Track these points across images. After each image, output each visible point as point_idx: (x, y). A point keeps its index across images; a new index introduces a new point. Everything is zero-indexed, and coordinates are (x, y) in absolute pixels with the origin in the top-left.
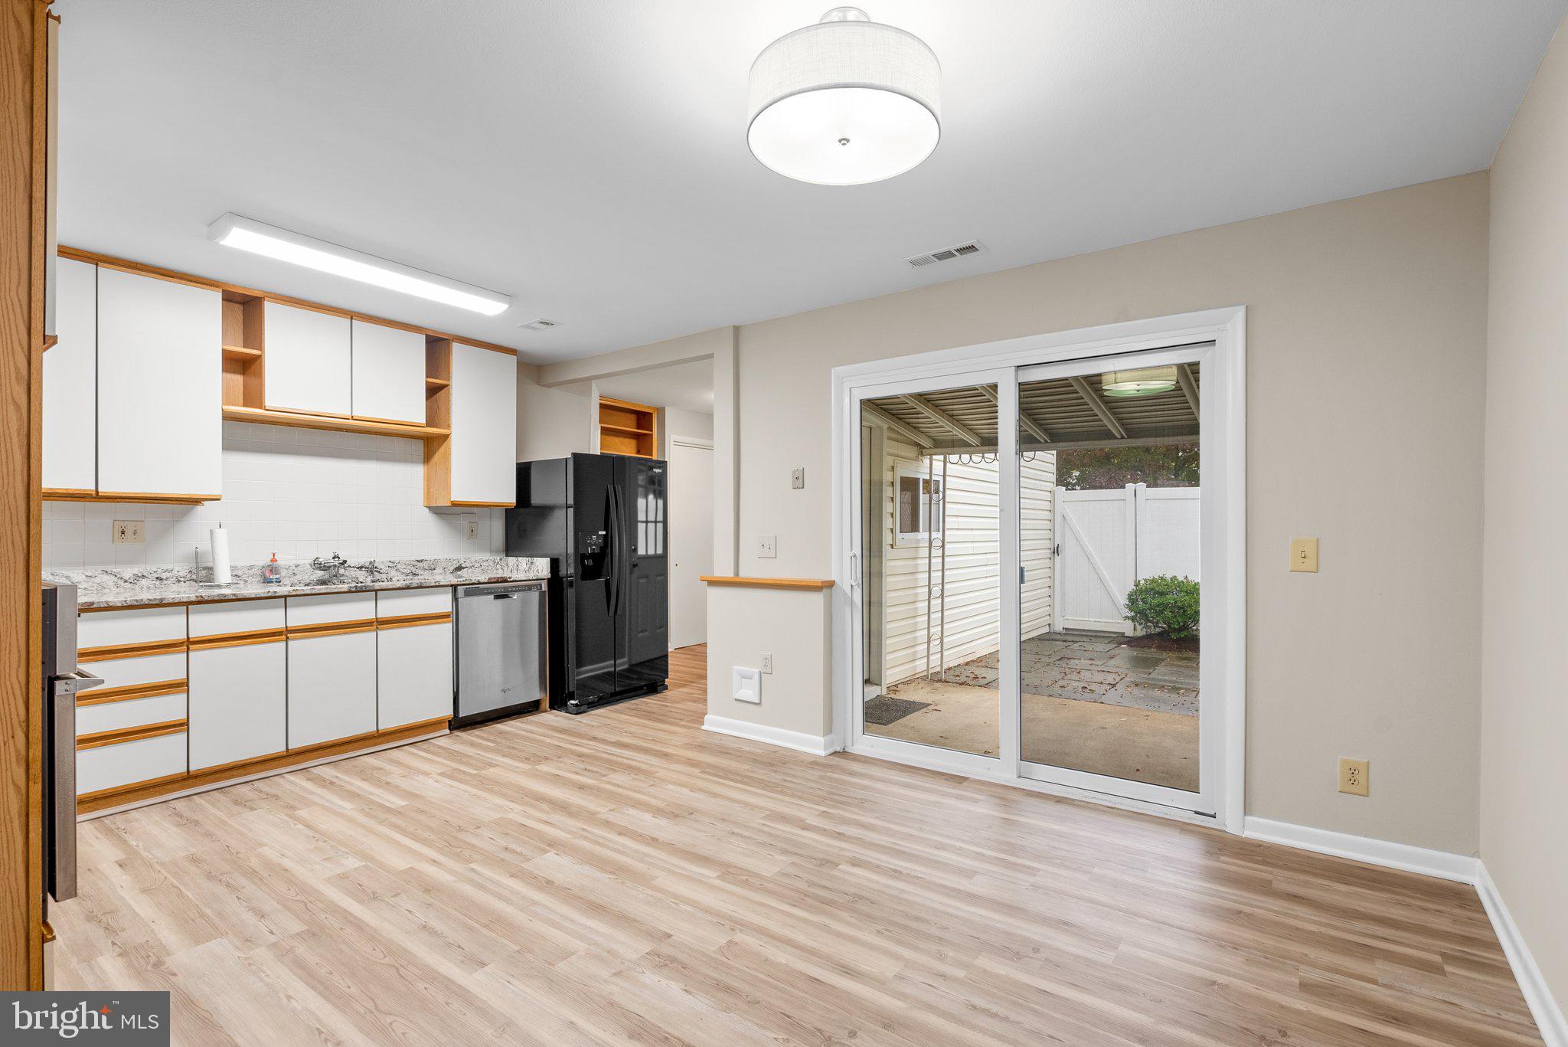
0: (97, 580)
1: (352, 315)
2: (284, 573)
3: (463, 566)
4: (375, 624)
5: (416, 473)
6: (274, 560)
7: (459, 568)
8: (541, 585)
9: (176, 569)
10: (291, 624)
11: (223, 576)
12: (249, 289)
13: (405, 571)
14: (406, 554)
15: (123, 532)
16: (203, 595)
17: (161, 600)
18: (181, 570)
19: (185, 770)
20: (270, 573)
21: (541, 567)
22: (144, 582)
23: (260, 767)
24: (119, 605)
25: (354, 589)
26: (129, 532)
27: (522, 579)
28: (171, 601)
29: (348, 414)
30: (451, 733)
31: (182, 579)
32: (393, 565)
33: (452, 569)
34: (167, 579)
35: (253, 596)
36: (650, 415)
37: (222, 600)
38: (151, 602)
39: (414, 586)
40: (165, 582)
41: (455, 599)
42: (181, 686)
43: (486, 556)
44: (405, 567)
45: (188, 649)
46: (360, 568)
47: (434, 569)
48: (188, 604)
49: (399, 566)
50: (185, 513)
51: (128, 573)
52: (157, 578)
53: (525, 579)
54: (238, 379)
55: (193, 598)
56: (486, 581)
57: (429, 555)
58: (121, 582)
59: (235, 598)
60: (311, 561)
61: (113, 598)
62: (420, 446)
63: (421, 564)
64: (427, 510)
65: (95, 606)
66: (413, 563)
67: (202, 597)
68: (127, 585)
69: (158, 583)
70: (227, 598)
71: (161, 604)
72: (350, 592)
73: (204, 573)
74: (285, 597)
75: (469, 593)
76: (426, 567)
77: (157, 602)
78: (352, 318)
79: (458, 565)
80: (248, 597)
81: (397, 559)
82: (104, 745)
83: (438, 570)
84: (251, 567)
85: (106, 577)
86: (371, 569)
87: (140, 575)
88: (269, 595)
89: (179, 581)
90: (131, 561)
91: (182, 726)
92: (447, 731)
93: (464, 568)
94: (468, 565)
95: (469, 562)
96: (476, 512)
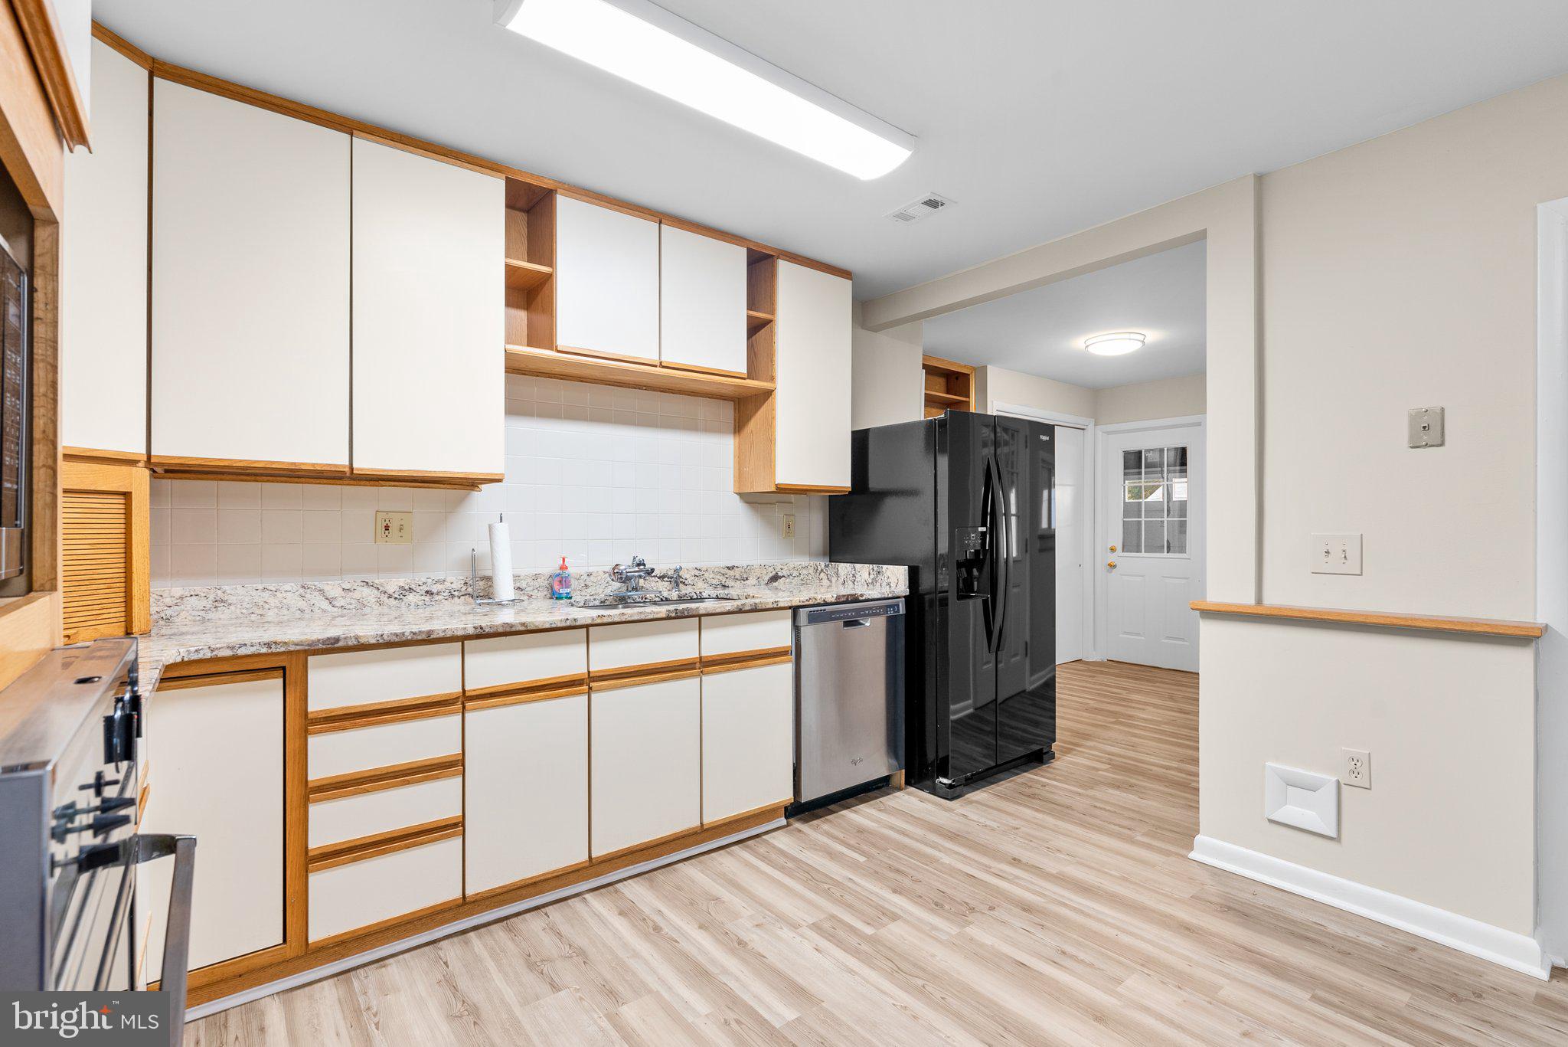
0: (357, 595)
1: (662, 217)
2: (574, 583)
3: (780, 574)
4: (698, 665)
5: (722, 448)
6: (563, 567)
7: (775, 578)
8: (898, 605)
9: (449, 579)
10: (596, 667)
11: (505, 590)
12: (538, 176)
14: (715, 558)
15: (387, 528)
16: (483, 625)
17: (429, 633)
18: (455, 580)
19: (459, 894)
20: (558, 587)
21: (895, 580)
22: (411, 598)
23: (556, 884)
24: (373, 641)
26: (393, 528)
27: (876, 597)
28: (441, 635)
29: (654, 357)
30: (788, 825)
31: (456, 593)
32: (699, 573)
33: (767, 578)
34: (438, 593)
35: (547, 626)
36: (966, 376)
37: (507, 632)
38: (415, 638)
39: (747, 608)
40: (437, 598)
41: (796, 628)
42: (453, 765)
43: (804, 561)
44: (712, 576)
45: (464, 707)
46: (665, 578)
47: (747, 579)
48: (463, 639)
49: (707, 575)
50: (461, 501)
51: (393, 585)
52: (427, 592)
53: (879, 596)
54: (522, 315)
55: (471, 631)
56: (833, 600)
57: (741, 561)
58: (384, 598)
59: (523, 628)
60: (609, 568)
61: (368, 630)
62: (727, 411)
63: (731, 573)
64: (738, 497)
65: (341, 644)
66: (723, 571)
67: (482, 628)
68: (392, 602)
69: (427, 598)
70: (514, 629)
71: (428, 640)
72: (668, 618)
73: (481, 588)
74: (587, 627)
75: (813, 619)
76: (738, 577)
77: (424, 637)
78: (660, 222)
79: (774, 573)
80: (540, 627)
81: (703, 565)
82: (354, 860)
83: (752, 581)
84: (536, 577)
85: (366, 591)
86: (675, 579)
87: (407, 587)
88: (568, 623)
89: (453, 596)
90: (394, 569)
91: (455, 827)
92: (783, 821)
93: (781, 577)
94: (785, 573)
95: (785, 568)
96: (793, 500)
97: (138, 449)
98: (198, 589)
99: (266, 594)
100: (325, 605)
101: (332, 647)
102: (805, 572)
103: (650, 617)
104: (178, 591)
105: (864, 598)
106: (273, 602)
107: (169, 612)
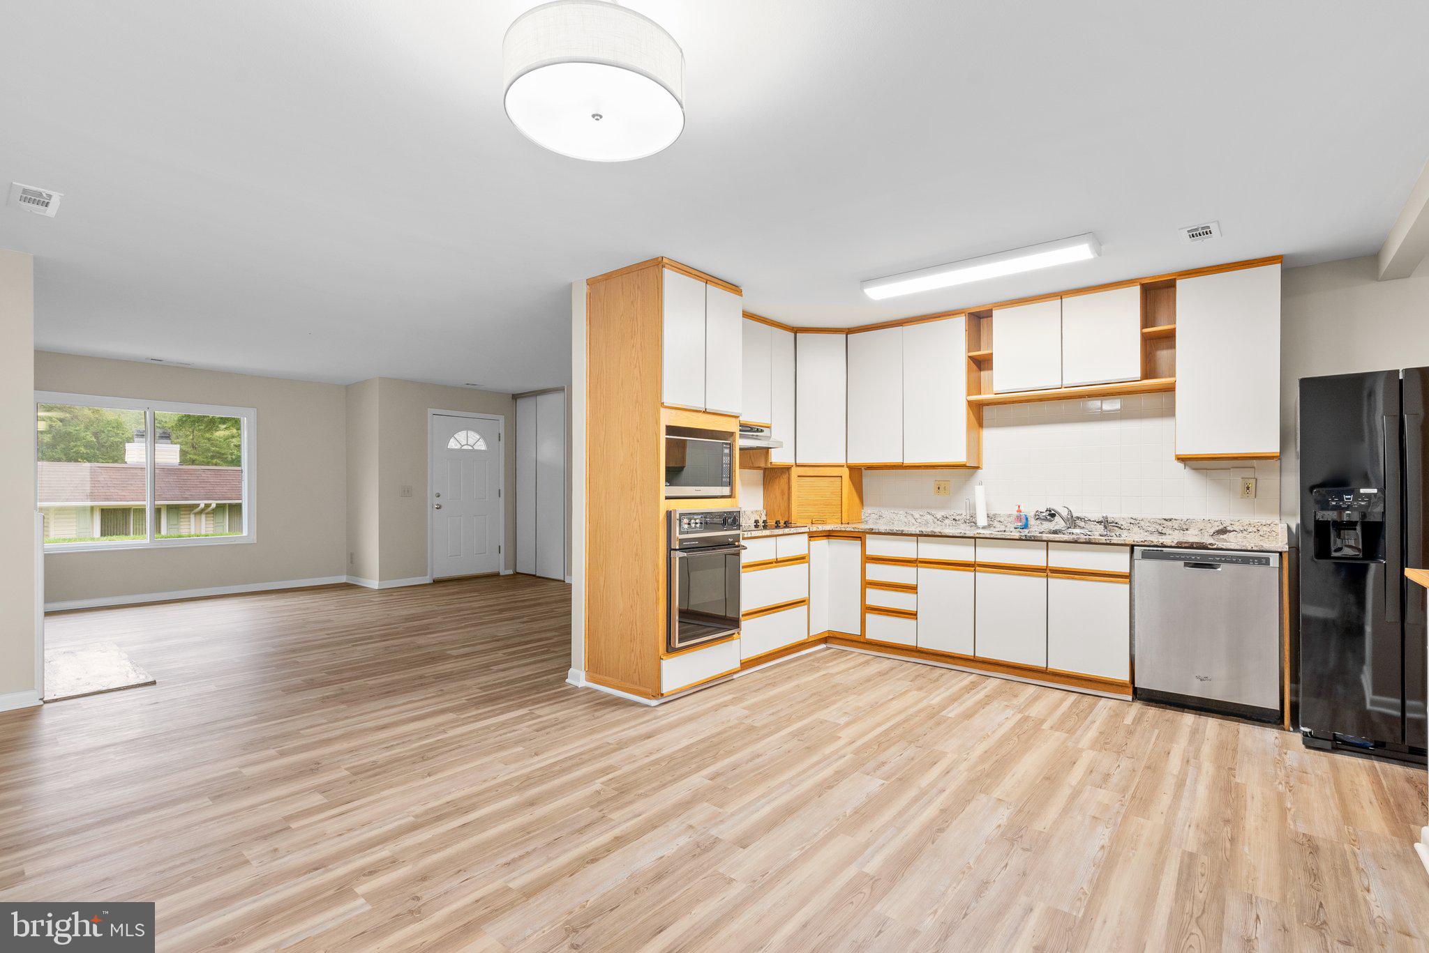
0: (925, 518)
1: (1060, 295)
3: (1229, 528)
4: (1048, 571)
6: (1019, 511)
7: (1224, 531)
8: (1267, 560)
11: (982, 520)
13: (1150, 529)
14: (1152, 511)
15: (939, 489)
19: (915, 645)
22: (947, 521)
23: (963, 662)
25: (1024, 538)
26: (941, 488)
28: (907, 533)
29: (1058, 384)
32: (1135, 522)
33: (1212, 531)
34: (959, 520)
38: (897, 532)
39: (1082, 541)
40: (958, 522)
41: (1133, 560)
42: (913, 589)
44: (1149, 524)
45: (918, 565)
46: (1100, 522)
47: (1187, 530)
48: (917, 535)
49: (1142, 523)
50: (972, 475)
51: (939, 514)
53: (1237, 547)
56: (1173, 545)
57: (1181, 515)
58: (936, 520)
63: (1169, 523)
64: (1181, 465)
65: (874, 531)
71: (903, 534)
74: (974, 538)
75: (1145, 555)
76: (1176, 526)
77: (900, 532)
78: (1061, 298)
79: (1221, 527)
81: (1139, 517)
84: (1010, 516)
85: (929, 516)
86: (1105, 523)
87: (945, 517)
89: (966, 522)
90: (943, 508)
91: (913, 615)
92: (1130, 698)
93: (1230, 531)
94: (1235, 528)
95: (1238, 524)
96: (1255, 465)
97: (843, 461)
98: (875, 511)
99: (894, 515)
100: (914, 521)
101: (871, 532)
102: (1265, 528)
103: (1009, 537)
104: (869, 511)
105: (1215, 547)
106: (897, 518)
107: (867, 519)
